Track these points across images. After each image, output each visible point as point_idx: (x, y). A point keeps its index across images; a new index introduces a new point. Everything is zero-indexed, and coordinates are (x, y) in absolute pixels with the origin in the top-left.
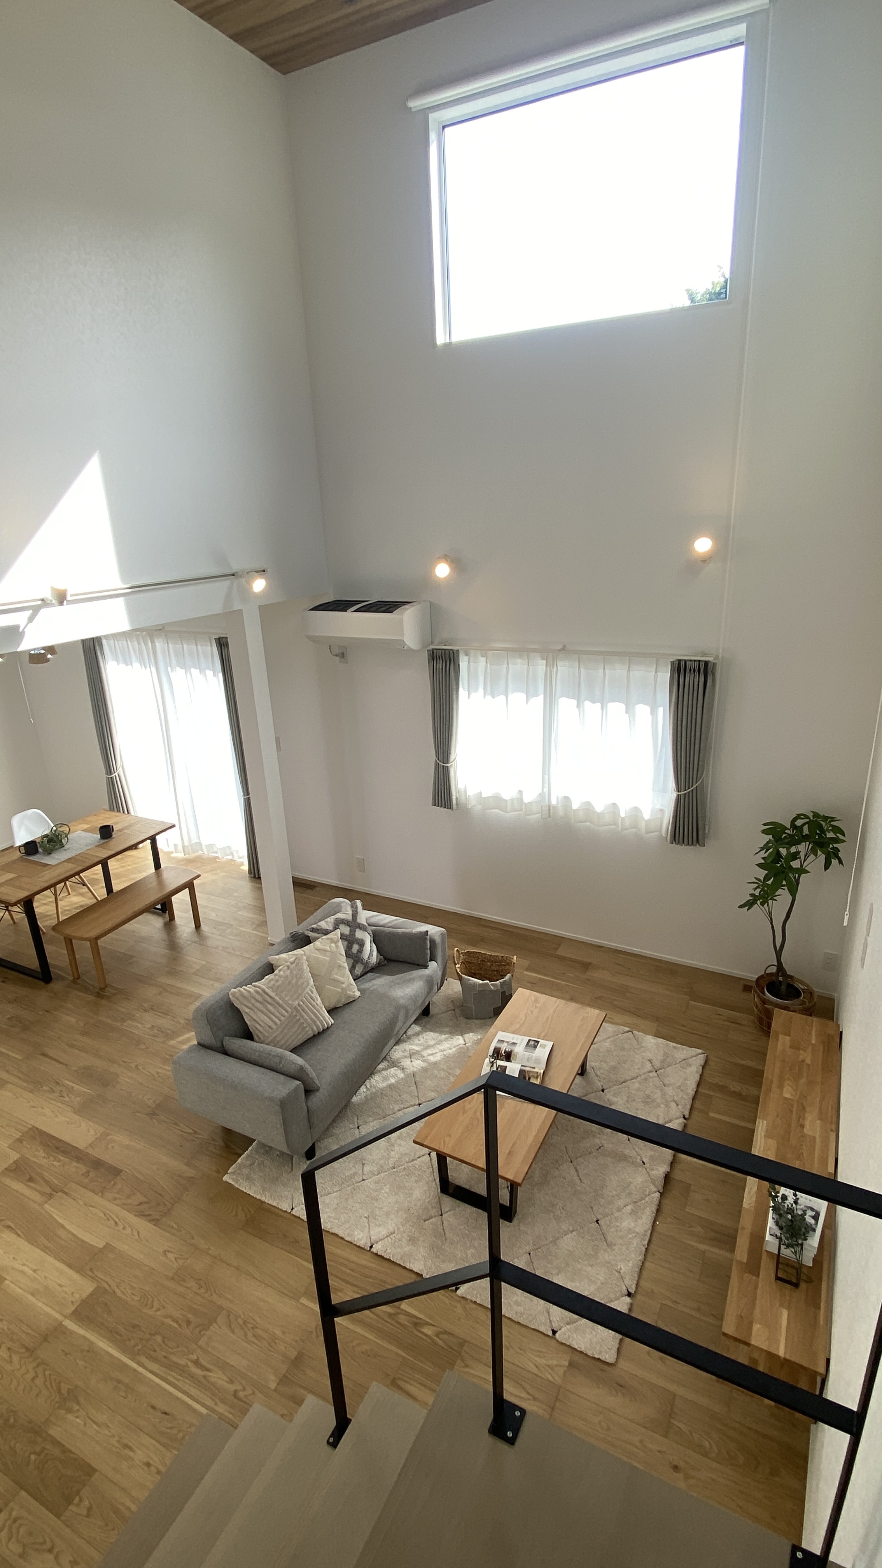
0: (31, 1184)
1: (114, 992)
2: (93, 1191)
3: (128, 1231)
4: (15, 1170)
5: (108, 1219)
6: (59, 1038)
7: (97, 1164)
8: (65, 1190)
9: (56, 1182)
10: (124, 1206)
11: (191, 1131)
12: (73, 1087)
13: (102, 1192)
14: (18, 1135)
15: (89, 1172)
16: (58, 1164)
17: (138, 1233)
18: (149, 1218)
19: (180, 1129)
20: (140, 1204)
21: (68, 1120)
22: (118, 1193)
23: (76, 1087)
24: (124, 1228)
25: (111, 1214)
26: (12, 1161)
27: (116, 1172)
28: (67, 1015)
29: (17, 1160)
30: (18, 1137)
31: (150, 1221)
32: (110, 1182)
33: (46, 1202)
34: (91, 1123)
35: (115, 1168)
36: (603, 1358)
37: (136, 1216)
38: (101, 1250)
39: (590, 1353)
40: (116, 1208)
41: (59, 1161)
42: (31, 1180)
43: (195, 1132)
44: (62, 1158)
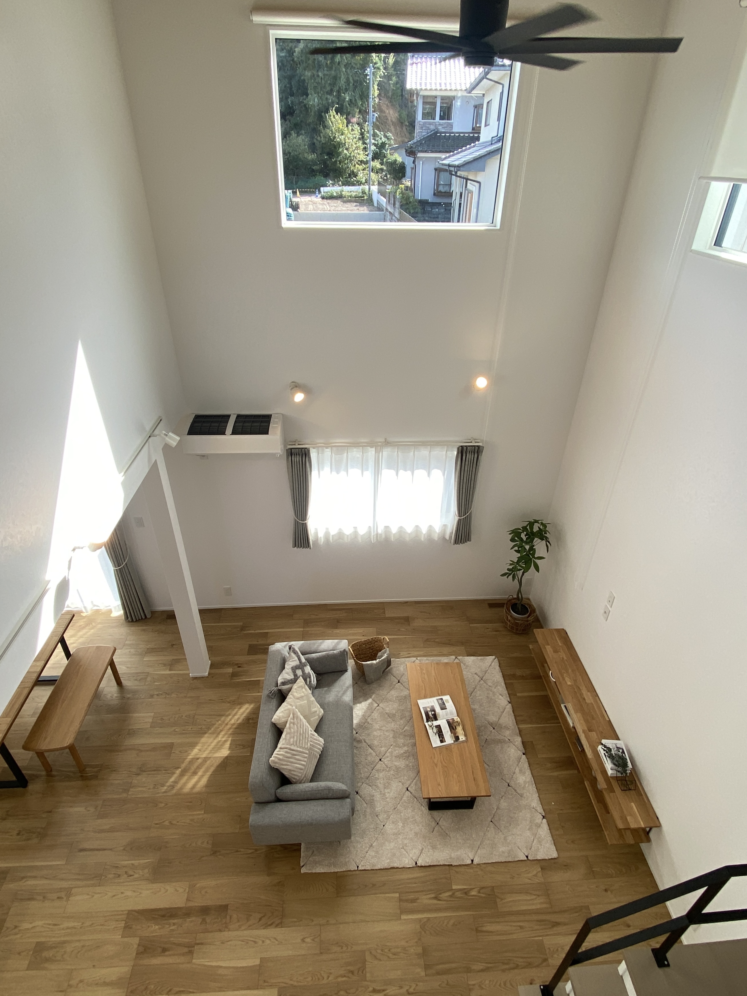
0: (167, 953)
1: (96, 769)
2: (220, 931)
3: (268, 942)
4: (145, 950)
5: (247, 943)
6: (82, 830)
7: (205, 911)
8: (198, 942)
9: (187, 940)
10: (250, 927)
11: (252, 851)
12: (133, 864)
13: (226, 927)
14: (122, 924)
15: (204, 920)
16: (176, 926)
17: (275, 938)
18: (274, 925)
19: (243, 853)
20: (260, 919)
21: (151, 891)
22: (238, 921)
23: (136, 862)
24: (263, 942)
25: (246, 938)
26: (136, 946)
27: (223, 909)
28: (71, 807)
29: (139, 942)
30: (123, 925)
31: (277, 926)
32: (226, 918)
33: (192, 959)
34: (174, 884)
35: (221, 906)
36: (553, 857)
37: (264, 929)
38: (260, 966)
39: (547, 858)
40: (245, 932)
41: (174, 924)
42: (164, 950)
43: (256, 850)
44: (175, 921)
